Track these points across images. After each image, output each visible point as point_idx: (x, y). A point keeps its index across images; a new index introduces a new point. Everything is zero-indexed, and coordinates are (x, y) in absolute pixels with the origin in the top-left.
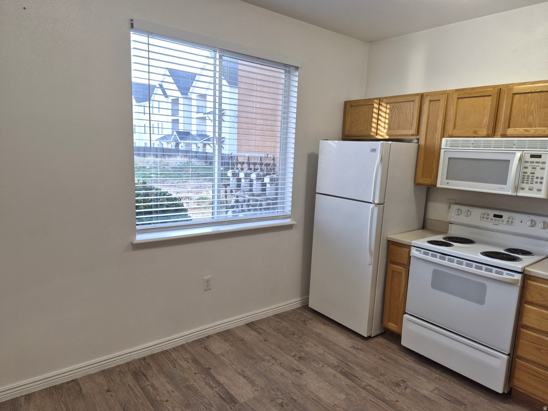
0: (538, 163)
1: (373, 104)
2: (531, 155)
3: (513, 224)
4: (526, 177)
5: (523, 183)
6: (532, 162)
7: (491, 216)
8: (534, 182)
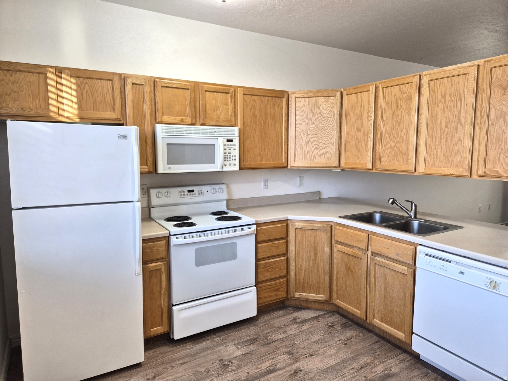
0: (231, 145)
1: (46, 74)
2: (227, 140)
3: (203, 195)
4: (226, 156)
5: (225, 161)
6: (228, 145)
7: (186, 193)
8: (231, 160)
